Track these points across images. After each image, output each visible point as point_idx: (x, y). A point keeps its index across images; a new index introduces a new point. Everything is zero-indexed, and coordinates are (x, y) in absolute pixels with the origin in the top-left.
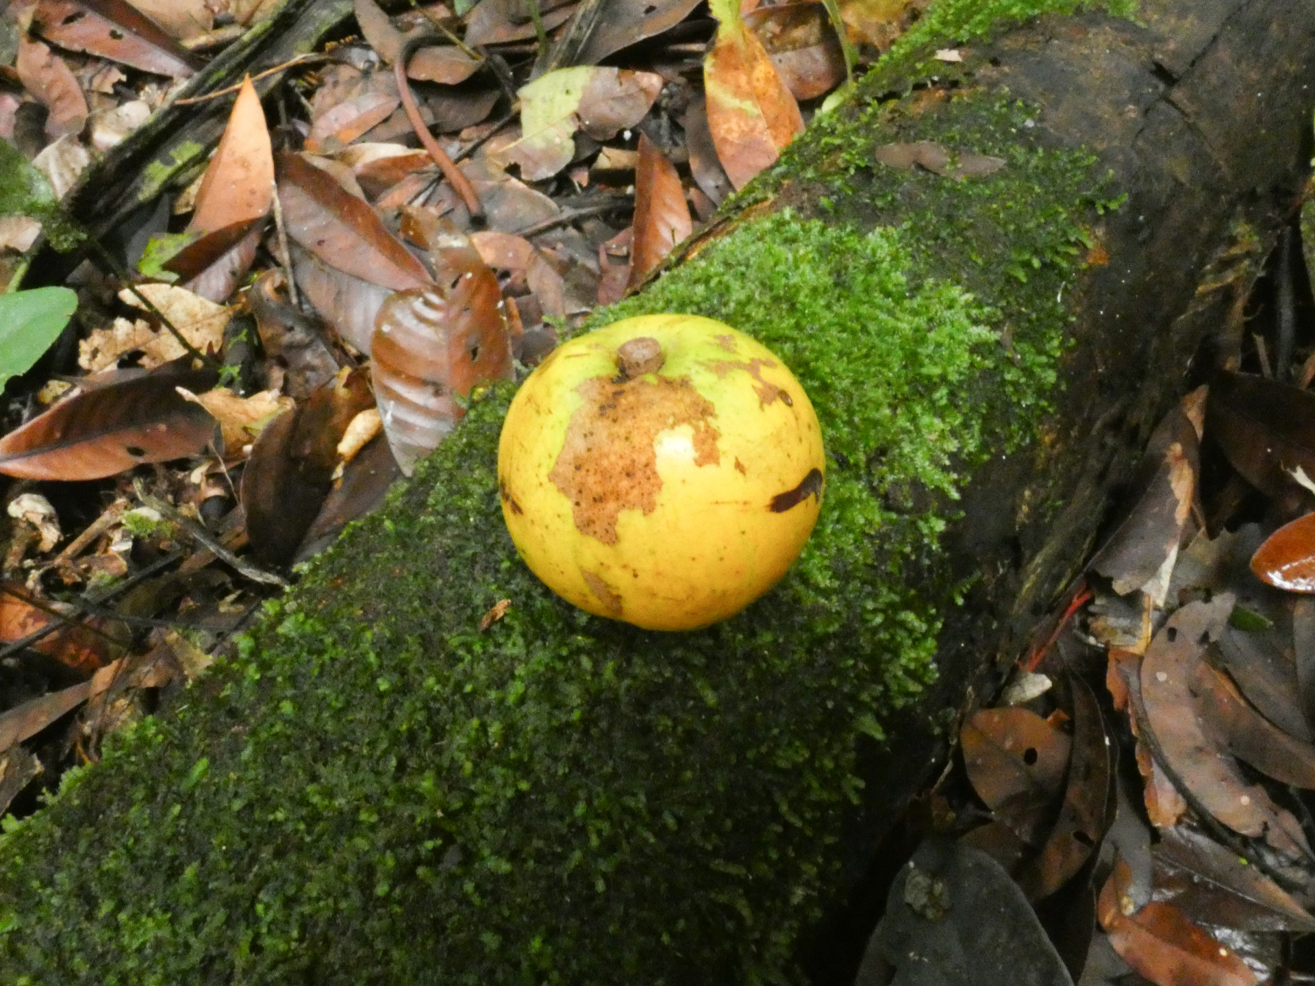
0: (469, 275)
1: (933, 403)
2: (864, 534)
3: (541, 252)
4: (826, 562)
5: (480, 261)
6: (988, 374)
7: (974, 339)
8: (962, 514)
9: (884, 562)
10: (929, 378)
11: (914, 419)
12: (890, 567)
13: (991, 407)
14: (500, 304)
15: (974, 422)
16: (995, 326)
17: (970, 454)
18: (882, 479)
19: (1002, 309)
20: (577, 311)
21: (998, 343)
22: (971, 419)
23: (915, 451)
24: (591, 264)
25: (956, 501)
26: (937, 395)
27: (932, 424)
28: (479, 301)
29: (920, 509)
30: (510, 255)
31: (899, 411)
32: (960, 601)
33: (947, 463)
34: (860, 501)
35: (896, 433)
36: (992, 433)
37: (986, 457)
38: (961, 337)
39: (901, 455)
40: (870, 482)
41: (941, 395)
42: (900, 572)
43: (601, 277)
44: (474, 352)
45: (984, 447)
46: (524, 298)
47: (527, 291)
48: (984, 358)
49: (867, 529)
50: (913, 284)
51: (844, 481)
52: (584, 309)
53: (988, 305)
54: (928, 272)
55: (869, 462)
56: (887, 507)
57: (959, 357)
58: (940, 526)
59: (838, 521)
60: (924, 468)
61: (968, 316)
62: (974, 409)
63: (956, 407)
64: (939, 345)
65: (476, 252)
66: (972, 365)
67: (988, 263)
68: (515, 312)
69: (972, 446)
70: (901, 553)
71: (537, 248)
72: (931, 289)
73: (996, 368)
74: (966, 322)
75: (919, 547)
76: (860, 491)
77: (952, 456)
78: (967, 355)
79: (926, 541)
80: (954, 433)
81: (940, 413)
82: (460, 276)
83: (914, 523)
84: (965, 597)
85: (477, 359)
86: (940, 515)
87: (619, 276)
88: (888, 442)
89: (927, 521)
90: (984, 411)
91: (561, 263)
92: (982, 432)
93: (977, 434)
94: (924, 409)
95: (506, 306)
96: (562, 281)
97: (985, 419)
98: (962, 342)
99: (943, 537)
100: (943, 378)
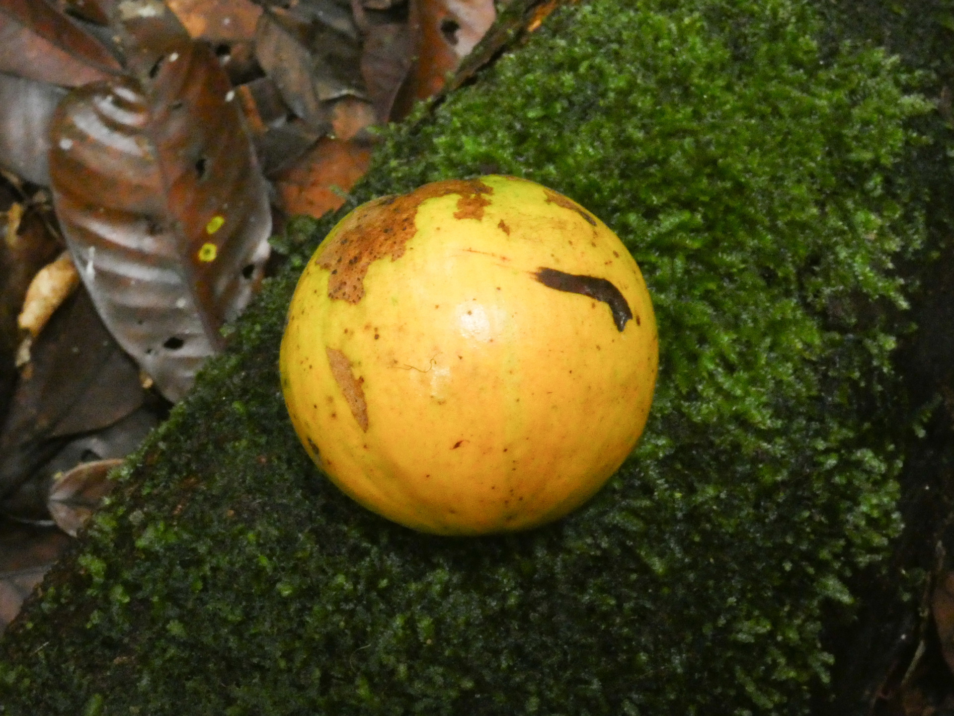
0: (174, 57)
1: (865, 193)
2: (806, 361)
3: (274, 17)
4: (764, 399)
5: (185, 35)
6: (928, 152)
7: (908, 110)
8: (914, 327)
9: (830, 393)
10: (859, 164)
11: (846, 216)
12: (836, 398)
13: (935, 193)
14: (230, 96)
15: (916, 214)
16: (929, 91)
17: (916, 252)
18: (817, 294)
19: (937, 70)
20: (335, 95)
21: (936, 113)
22: (914, 209)
23: (852, 256)
24: (342, 24)
25: (905, 312)
26: (870, 184)
27: (868, 221)
28: (195, 92)
29: (865, 327)
30: (227, 21)
31: (828, 209)
32: (921, 433)
33: (890, 266)
34: (796, 322)
35: (828, 237)
36: (941, 226)
37: (935, 255)
38: (891, 110)
39: (837, 262)
40: (803, 299)
41: (875, 184)
42: (851, 404)
43: (360, 45)
44: (200, 166)
45: (931, 243)
46: (258, 82)
47: (257, 72)
48: (921, 133)
49: (807, 355)
50: (826, 49)
51: (773, 299)
52: (345, 92)
53: (920, 67)
54: (843, 32)
55: (799, 274)
56: (825, 328)
57: (891, 135)
58: (890, 343)
59: (771, 349)
60: (864, 275)
61: (897, 83)
62: (915, 197)
63: (895, 196)
64: (866, 123)
65: (180, 25)
66: (907, 143)
67: (915, 15)
68: (251, 105)
69: (917, 243)
70: (849, 379)
71: (266, 11)
72: (850, 53)
73: (936, 144)
74: (895, 92)
75: (869, 372)
76: (794, 310)
77: (896, 257)
78: (900, 134)
79: (875, 363)
80: (895, 229)
81: (875, 206)
82: (161, 59)
83: (859, 343)
84: (925, 426)
85: (206, 176)
86: (888, 330)
87: (388, 39)
88: (820, 247)
89: (874, 338)
90: (928, 199)
91: (302, 28)
92: (928, 224)
93: (921, 227)
94: (855, 202)
95: (238, 97)
96: (307, 55)
97: (930, 210)
98: (893, 117)
99: (895, 357)
100: (876, 164)
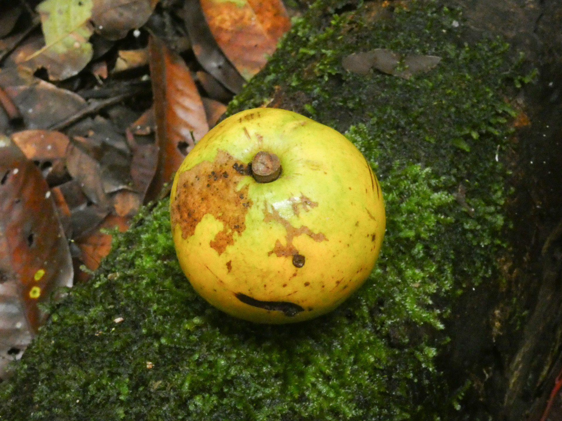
0: (16, 171)
1: (413, 257)
2: (376, 369)
3: (76, 143)
4: (350, 397)
5: (24, 157)
6: (451, 228)
7: (437, 202)
8: (449, 339)
9: (393, 389)
10: (407, 239)
11: (400, 273)
12: (398, 392)
13: (458, 252)
14: (48, 195)
15: (446, 267)
16: (450, 189)
17: (447, 292)
18: (383, 324)
19: (455, 175)
20: (115, 189)
21: (456, 202)
22: (444, 265)
23: (404, 299)
24: (120, 145)
25: (441, 331)
26: (416, 250)
27: (414, 274)
28: (28, 192)
29: (415, 344)
30: (49, 147)
31: (388, 269)
32: (458, 407)
33: (430, 302)
34: (370, 343)
35: (388, 288)
36: (463, 273)
37: (459, 292)
38: (427, 203)
39: (394, 303)
40: (375, 328)
41: (418, 249)
43: (131, 157)
44: (30, 239)
45: (457, 284)
46: (67, 184)
47: (68, 177)
48: (446, 215)
49: (377, 365)
50: (384, 167)
51: (354, 330)
52: (121, 187)
53: (444, 174)
54: (394, 155)
55: (371, 313)
56: (391, 345)
57: (427, 219)
58: (432, 352)
59: (355, 362)
60: (413, 310)
61: (429, 185)
62: (445, 257)
63: (432, 256)
64: (410, 212)
65: (21, 151)
66: (438, 222)
67: (439, 141)
68: (62, 198)
69: (448, 286)
70: (406, 378)
71: (72, 140)
72: (399, 168)
73: (457, 221)
74: (429, 191)
75: (419, 372)
76: (368, 336)
77: (433, 296)
78: (433, 217)
79: (424, 366)
80: (432, 278)
81: (419, 264)
82: (8, 172)
83: (412, 353)
84: (461, 402)
85: (34, 245)
86: (431, 344)
87: (147, 153)
88: (383, 295)
89: (422, 351)
90: (452, 257)
91: (95, 149)
92: (454, 273)
93: (449, 276)
94: (406, 263)
95: (53, 194)
96: (98, 165)
97: (455, 264)
98: (428, 207)
99: (436, 361)
100: (418, 237)
